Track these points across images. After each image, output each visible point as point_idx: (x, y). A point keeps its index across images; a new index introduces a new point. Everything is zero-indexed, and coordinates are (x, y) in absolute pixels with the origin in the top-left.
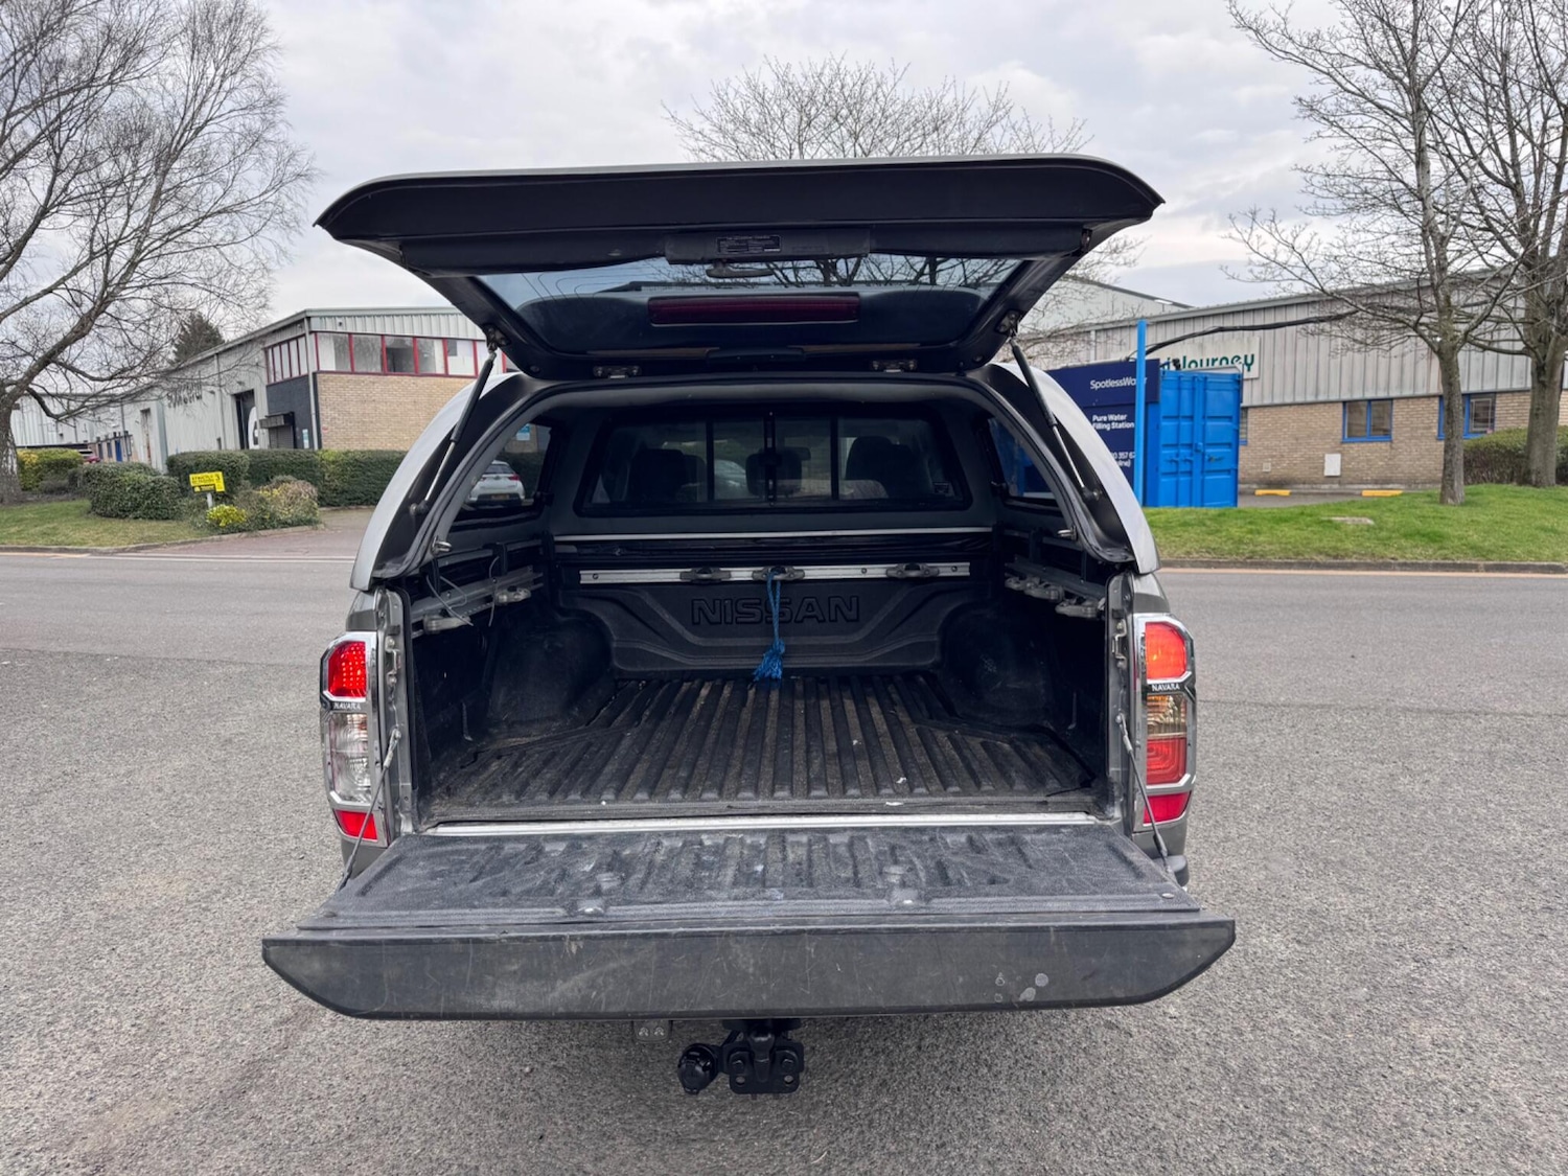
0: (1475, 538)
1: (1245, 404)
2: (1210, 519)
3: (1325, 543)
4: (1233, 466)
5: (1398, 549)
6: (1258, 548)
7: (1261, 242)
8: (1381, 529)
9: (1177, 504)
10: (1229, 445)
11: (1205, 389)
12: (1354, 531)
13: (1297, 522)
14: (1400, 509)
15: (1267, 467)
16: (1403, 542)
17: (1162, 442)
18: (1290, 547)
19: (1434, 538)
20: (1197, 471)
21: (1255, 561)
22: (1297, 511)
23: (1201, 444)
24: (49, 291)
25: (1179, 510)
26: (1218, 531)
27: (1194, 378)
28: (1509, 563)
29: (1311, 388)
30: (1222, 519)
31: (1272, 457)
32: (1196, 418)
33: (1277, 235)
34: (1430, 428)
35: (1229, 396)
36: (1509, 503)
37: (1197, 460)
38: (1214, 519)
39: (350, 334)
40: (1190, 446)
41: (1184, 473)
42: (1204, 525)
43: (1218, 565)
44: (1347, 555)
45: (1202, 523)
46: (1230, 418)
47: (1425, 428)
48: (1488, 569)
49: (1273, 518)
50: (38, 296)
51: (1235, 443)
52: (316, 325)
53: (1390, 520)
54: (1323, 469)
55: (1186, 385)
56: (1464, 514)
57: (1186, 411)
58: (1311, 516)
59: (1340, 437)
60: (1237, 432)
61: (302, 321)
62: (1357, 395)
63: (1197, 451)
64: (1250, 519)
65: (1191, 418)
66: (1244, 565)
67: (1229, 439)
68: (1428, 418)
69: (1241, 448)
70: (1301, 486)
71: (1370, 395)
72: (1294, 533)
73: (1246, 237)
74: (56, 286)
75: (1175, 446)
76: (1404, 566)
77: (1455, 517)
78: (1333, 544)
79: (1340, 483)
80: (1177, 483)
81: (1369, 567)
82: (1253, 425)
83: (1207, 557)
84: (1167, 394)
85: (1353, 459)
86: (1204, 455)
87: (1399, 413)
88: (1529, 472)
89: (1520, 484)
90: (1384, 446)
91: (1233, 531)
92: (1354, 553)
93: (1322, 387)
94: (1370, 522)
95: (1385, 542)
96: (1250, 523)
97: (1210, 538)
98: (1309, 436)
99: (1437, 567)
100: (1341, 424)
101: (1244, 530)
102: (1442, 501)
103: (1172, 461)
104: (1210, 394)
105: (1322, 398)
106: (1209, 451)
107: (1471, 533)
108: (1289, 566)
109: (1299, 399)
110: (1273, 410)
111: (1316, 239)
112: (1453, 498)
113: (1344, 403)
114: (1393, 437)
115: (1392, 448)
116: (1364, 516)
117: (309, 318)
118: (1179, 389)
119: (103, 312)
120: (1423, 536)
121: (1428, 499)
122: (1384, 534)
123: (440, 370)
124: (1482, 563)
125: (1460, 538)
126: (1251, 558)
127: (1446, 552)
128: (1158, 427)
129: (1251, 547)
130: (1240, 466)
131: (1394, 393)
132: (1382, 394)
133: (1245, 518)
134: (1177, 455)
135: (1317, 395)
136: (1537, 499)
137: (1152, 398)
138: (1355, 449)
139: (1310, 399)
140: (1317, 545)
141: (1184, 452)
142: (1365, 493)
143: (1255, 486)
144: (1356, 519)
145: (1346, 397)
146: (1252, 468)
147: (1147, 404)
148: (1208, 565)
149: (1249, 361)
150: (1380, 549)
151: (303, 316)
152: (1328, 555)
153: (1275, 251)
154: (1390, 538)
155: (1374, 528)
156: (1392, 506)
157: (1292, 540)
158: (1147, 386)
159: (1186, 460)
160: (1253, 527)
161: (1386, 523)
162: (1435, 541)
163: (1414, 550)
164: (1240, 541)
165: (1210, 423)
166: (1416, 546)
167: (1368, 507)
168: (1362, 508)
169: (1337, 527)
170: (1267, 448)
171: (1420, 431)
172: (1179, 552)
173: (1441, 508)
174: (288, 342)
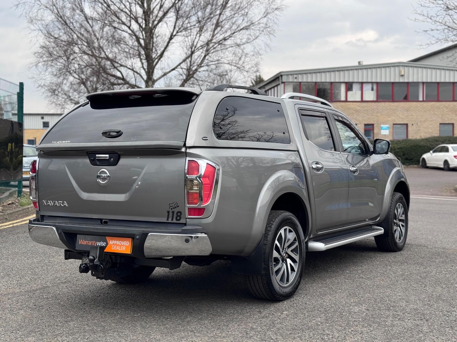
24: (174, 69)
39: (300, 83)
50: (170, 72)
52: (284, 79)
61: (278, 78)
74: (176, 67)
117: (282, 76)
119: (193, 77)
123: (343, 98)
151: (279, 75)
174: (274, 87)
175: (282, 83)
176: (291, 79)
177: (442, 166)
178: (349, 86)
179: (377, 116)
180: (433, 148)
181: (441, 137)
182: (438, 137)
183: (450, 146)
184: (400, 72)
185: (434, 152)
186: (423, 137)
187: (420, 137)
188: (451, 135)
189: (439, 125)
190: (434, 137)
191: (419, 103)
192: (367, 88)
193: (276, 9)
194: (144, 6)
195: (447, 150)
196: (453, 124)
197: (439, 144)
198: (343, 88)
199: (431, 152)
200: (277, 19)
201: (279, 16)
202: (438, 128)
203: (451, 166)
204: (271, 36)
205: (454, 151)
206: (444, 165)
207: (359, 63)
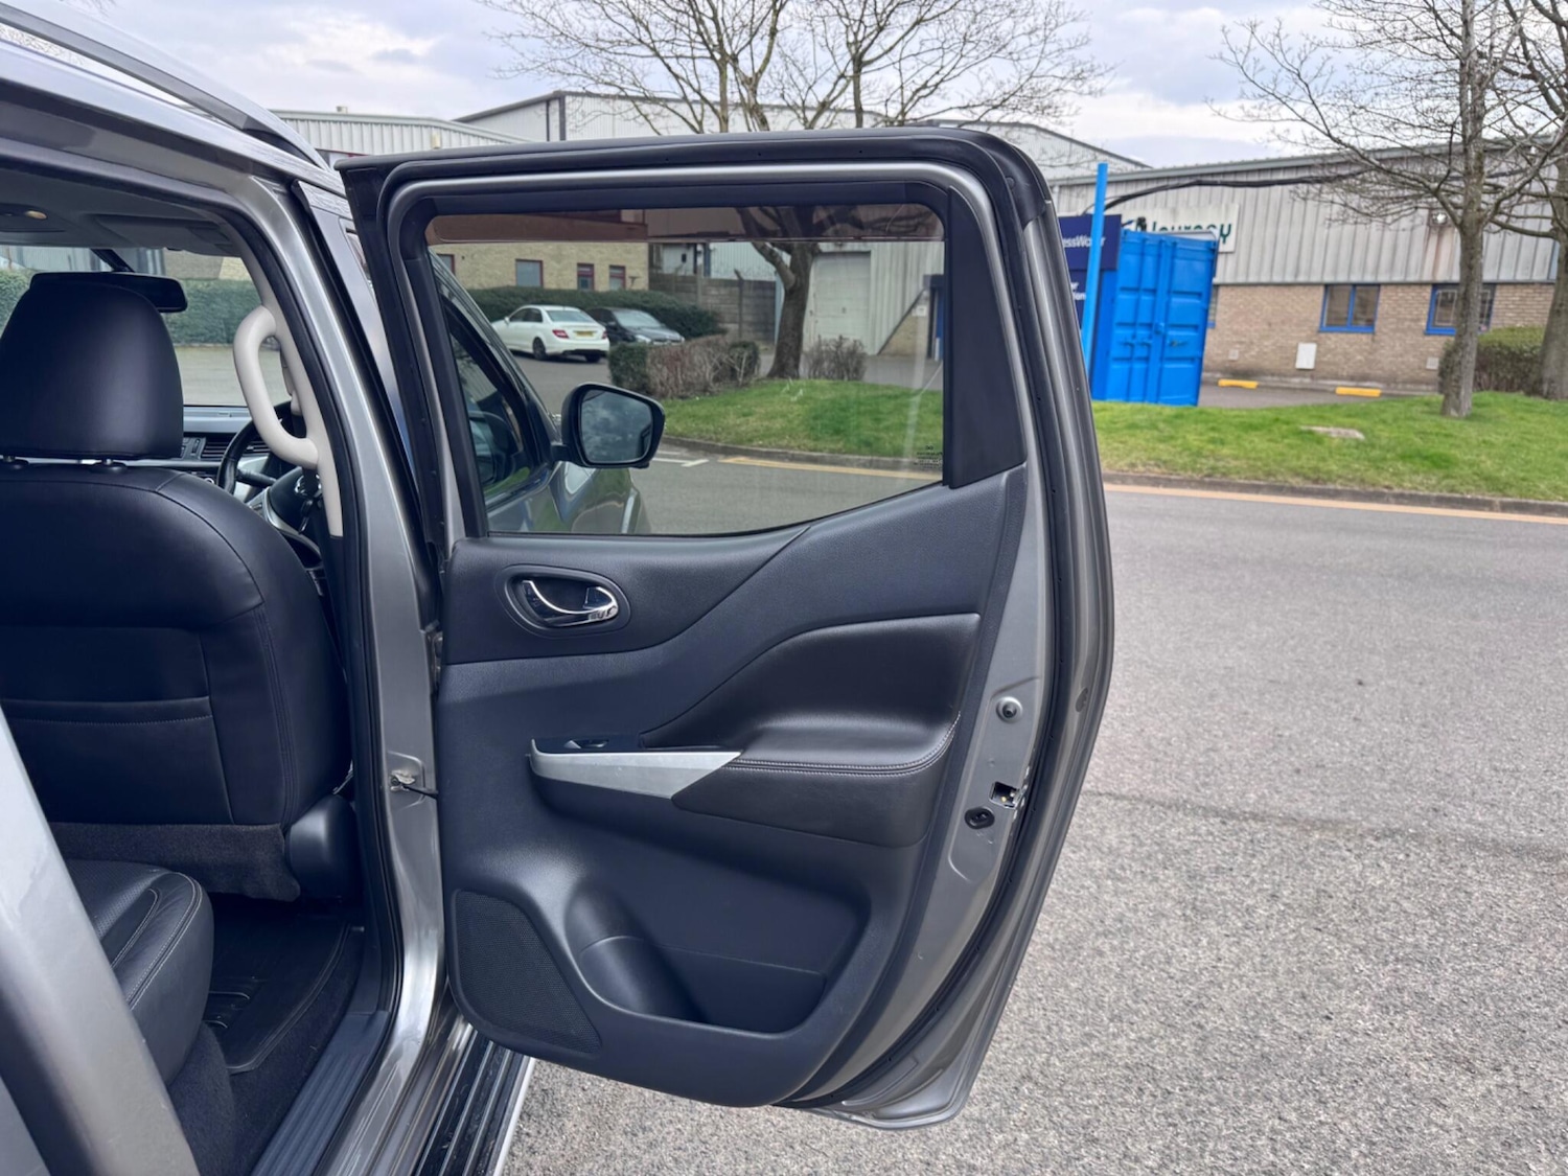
0: (1488, 465)
1: (1216, 280)
2: (1165, 421)
3: (1303, 461)
4: (1198, 353)
5: (1394, 474)
6: (1220, 464)
7: (1259, 66)
8: (1373, 446)
9: (1127, 397)
10: (1195, 327)
11: (1173, 257)
12: (1339, 448)
13: (1270, 431)
14: (1396, 420)
15: (1234, 355)
16: (1400, 465)
17: (1118, 318)
18: (1259, 464)
19: (1440, 463)
20: (1155, 356)
21: (1214, 480)
22: (1271, 415)
23: (1162, 324)
25: (1128, 406)
26: (1172, 438)
27: (1161, 242)
28: (1532, 501)
29: (1290, 268)
30: (1179, 421)
31: (1241, 343)
32: (1159, 293)
33: (1280, 56)
34: (1418, 320)
35: (1200, 267)
36: (1522, 419)
37: (1155, 342)
38: (1168, 421)
40: (1149, 326)
41: (1140, 359)
42: (1157, 428)
43: (1168, 483)
44: (1330, 480)
45: (1153, 426)
46: (1199, 295)
47: (1412, 320)
48: (1505, 508)
49: (1242, 423)
51: (1202, 326)
53: (1385, 435)
54: (1295, 361)
55: (1153, 251)
56: (1471, 431)
57: (1148, 283)
58: (1287, 423)
59: (1317, 325)
60: (1206, 312)
62: (1342, 278)
63: (1157, 333)
64: (1213, 423)
65: (1154, 291)
66: (1200, 484)
67: (1196, 320)
68: (1417, 309)
69: (1209, 331)
70: (1269, 378)
71: (1355, 278)
72: (1265, 445)
73: (1241, 57)
75: (1133, 325)
76: (1401, 498)
77: (1463, 435)
78: (1313, 463)
79: (1312, 377)
80: (1131, 371)
81: (1356, 496)
82: (1224, 308)
83: (1156, 472)
84: (1127, 260)
85: (1330, 351)
86: (1164, 337)
87: (1386, 302)
88: (1540, 381)
89: (1528, 394)
90: (1365, 338)
91: (1191, 437)
92: (1340, 477)
93: (1304, 265)
94: (1359, 436)
95: (1377, 464)
96: (1213, 429)
97: (1162, 446)
98: (1283, 322)
99: (1442, 501)
100: (1320, 310)
101: (1205, 438)
102: (1444, 412)
103: (1126, 344)
104: (1179, 263)
105: (1302, 279)
106: (1172, 333)
107: (1483, 458)
108: (1257, 489)
109: (1277, 279)
110: (1247, 290)
111: (1329, 63)
112: (1458, 409)
113: (1327, 286)
114: (1376, 329)
115: (1373, 340)
116: (1352, 427)
118: (1142, 254)
120: (1426, 458)
121: (1426, 409)
122: (1376, 453)
124: (1497, 500)
125: (1471, 465)
126: (1209, 476)
127: (1452, 482)
128: (1113, 300)
129: (1212, 462)
130: (1206, 352)
131: (1382, 278)
132: (1369, 279)
133: (1206, 422)
134: (1134, 337)
135: (1296, 275)
136: (1554, 415)
137: (1109, 264)
138: (1335, 340)
139: (1289, 279)
140: (1294, 463)
141: (1142, 333)
142: (1340, 390)
143: (1218, 375)
144: (1343, 431)
145: (1328, 279)
146: (1218, 355)
147: (1102, 271)
148: (1155, 482)
149: (1225, 232)
150: (1371, 474)
152: (1307, 478)
153: (1275, 80)
154: (1384, 459)
155: (1365, 445)
156: (1384, 416)
157: (1263, 455)
158: (1104, 249)
159: (1143, 344)
160: (1216, 435)
161: (1379, 438)
162: (1439, 467)
163: (1414, 477)
164: (1199, 454)
165: (1176, 301)
166: (1416, 472)
167: (1356, 415)
168: (1349, 416)
169: (1319, 440)
170: (1236, 333)
171: (1407, 323)
172: (1122, 463)
173: (1444, 421)
177: (530, 350)
180: (510, 311)
181: (522, 289)
182: (516, 288)
183: (544, 309)
185: (511, 320)
186: (486, 286)
187: (480, 284)
188: (538, 284)
189: (514, 262)
190: (508, 287)
195: (538, 318)
196: (541, 262)
197: (522, 305)
199: (507, 319)
202: (513, 269)
203: (548, 351)
205: (553, 319)
206: (534, 348)
207: (339, 109)
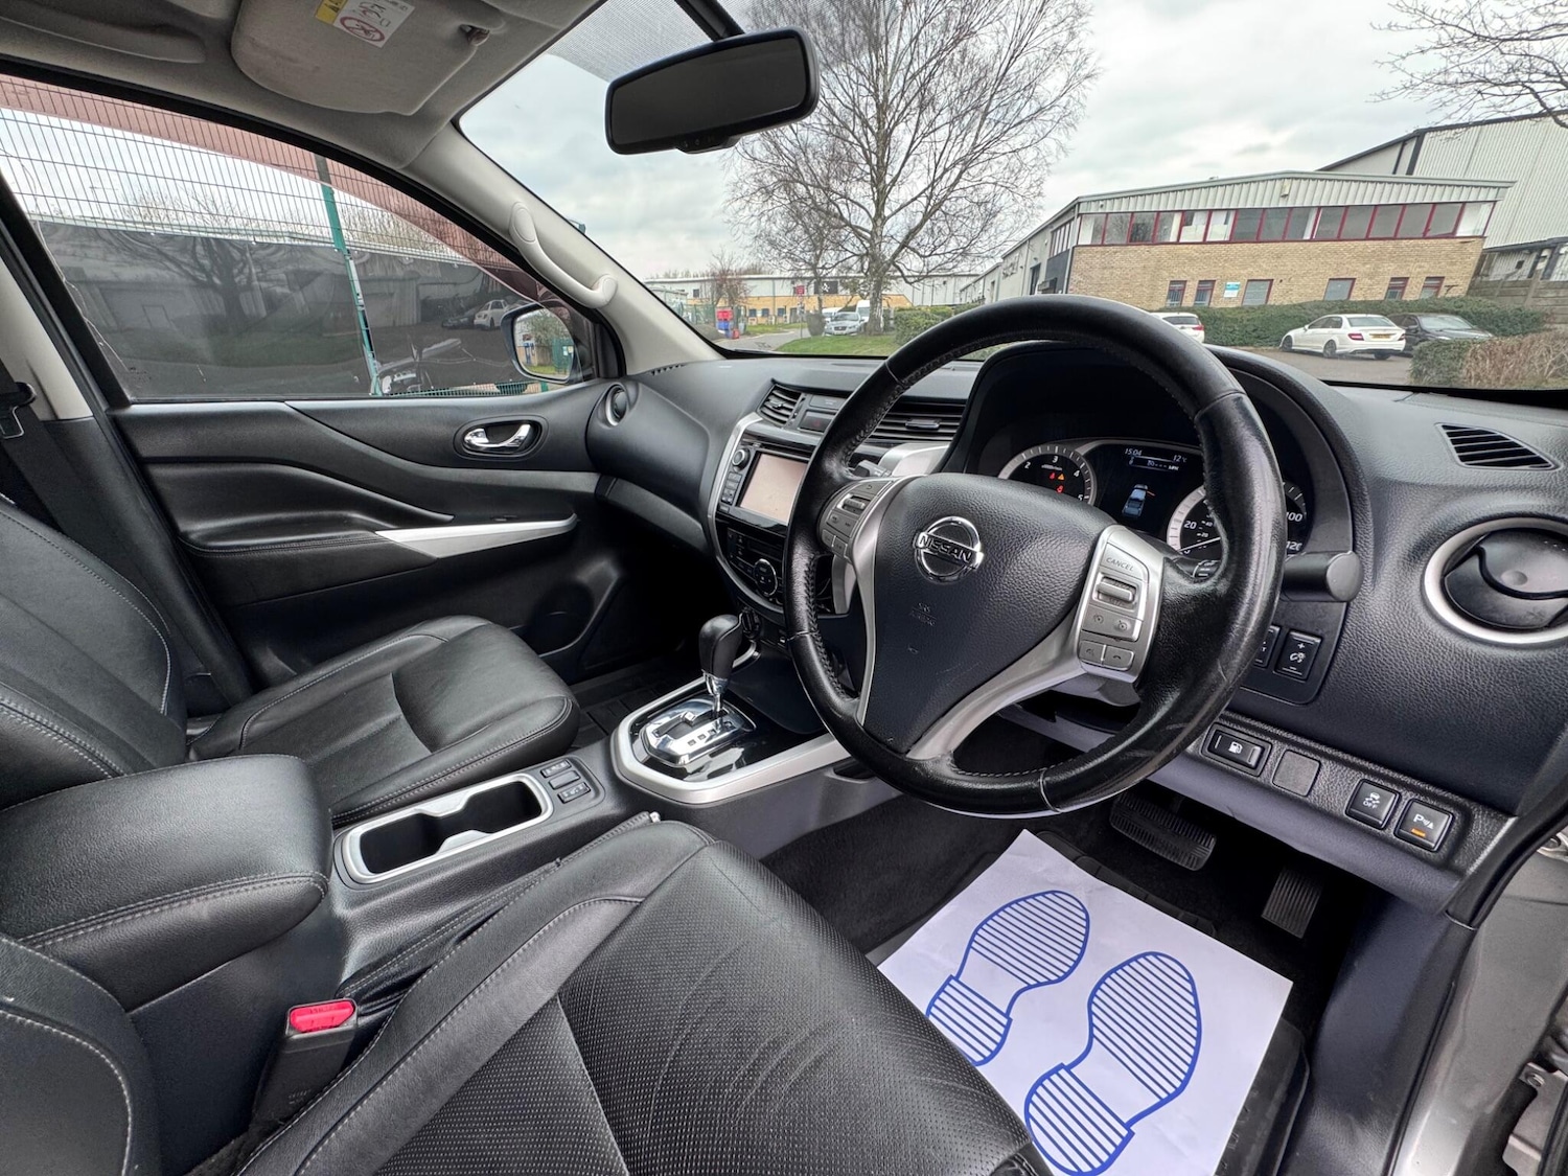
39: (1107, 213)
52: (1083, 209)
61: (1074, 207)
117: (1079, 204)
123: (1173, 238)
151: (1076, 202)
174: (1065, 224)
175: (1079, 215)
176: (1093, 208)
177: (1320, 350)
178: (1187, 218)
179: (1224, 267)
180: (1311, 321)
181: (1329, 302)
182: (1323, 302)
183: (1345, 317)
184: (1282, 188)
185: (1311, 327)
186: (1295, 302)
187: (1290, 301)
188: (1346, 297)
189: (1327, 281)
191: (1303, 243)
192: (1219, 218)
193: (1087, 77)
194: (878, 96)
195: (1338, 325)
196: (1354, 280)
197: (1324, 314)
198: (1177, 219)
199: (1307, 327)
200: (1084, 96)
201: (1090, 89)
202: (1325, 287)
203: (1338, 351)
204: (1071, 129)
205: (1351, 325)
206: (1326, 349)
